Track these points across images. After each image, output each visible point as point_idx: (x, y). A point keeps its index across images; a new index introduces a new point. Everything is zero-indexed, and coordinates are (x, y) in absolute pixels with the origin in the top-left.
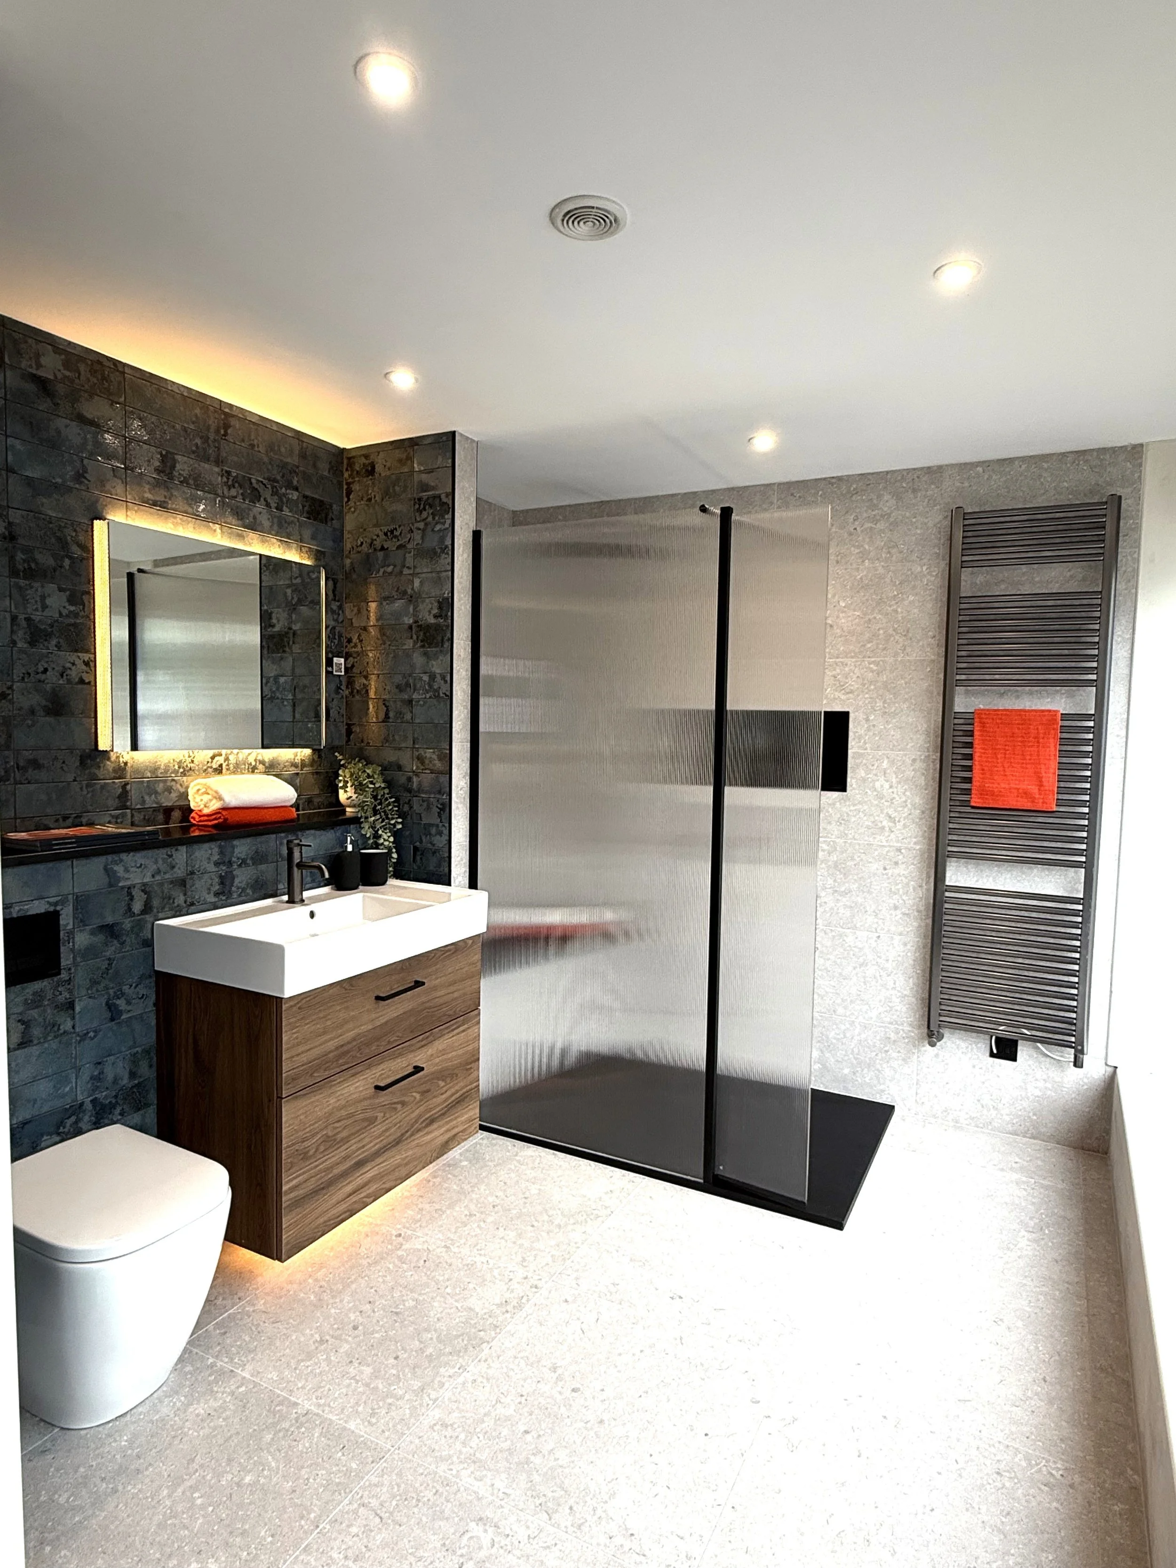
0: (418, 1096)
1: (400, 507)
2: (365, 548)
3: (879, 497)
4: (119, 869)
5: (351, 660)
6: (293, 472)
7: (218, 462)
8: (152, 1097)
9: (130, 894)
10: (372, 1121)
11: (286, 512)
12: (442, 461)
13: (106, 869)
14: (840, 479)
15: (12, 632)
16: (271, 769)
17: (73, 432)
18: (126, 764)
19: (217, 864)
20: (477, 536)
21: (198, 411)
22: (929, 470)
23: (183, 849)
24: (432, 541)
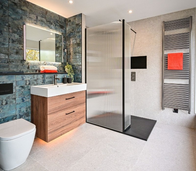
0: (74, 116)
1: (74, 26)
2: (69, 33)
3: (150, 21)
4: (24, 77)
5: (67, 50)
6: (58, 21)
7: (45, 18)
8: (30, 114)
9: (26, 81)
10: (65, 119)
11: (57, 27)
12: (80, 18)
13: (22, 77)
14: (144, 19)
15: (9, 40)
16: (54, 65)
17: (20, 11)
18: (29, 63)
19: (42, 78)
20: (86, 29)
21: (42, 10)
22: (158, 16)
23: (36, 75)
24: (79, 30)
